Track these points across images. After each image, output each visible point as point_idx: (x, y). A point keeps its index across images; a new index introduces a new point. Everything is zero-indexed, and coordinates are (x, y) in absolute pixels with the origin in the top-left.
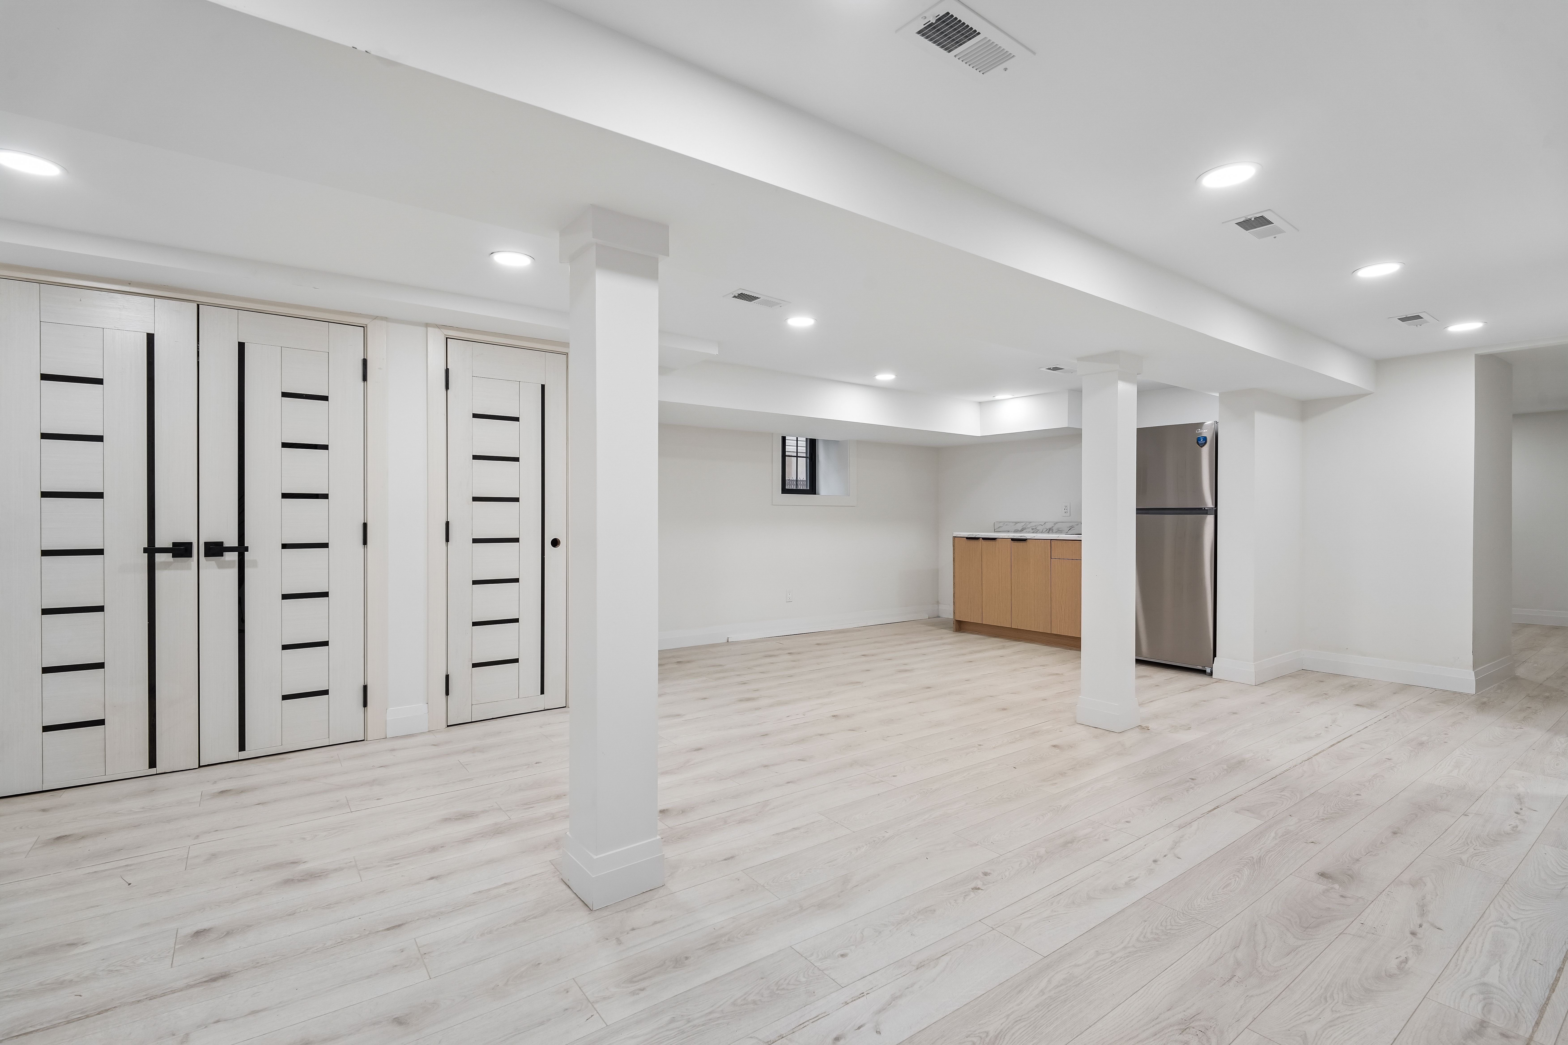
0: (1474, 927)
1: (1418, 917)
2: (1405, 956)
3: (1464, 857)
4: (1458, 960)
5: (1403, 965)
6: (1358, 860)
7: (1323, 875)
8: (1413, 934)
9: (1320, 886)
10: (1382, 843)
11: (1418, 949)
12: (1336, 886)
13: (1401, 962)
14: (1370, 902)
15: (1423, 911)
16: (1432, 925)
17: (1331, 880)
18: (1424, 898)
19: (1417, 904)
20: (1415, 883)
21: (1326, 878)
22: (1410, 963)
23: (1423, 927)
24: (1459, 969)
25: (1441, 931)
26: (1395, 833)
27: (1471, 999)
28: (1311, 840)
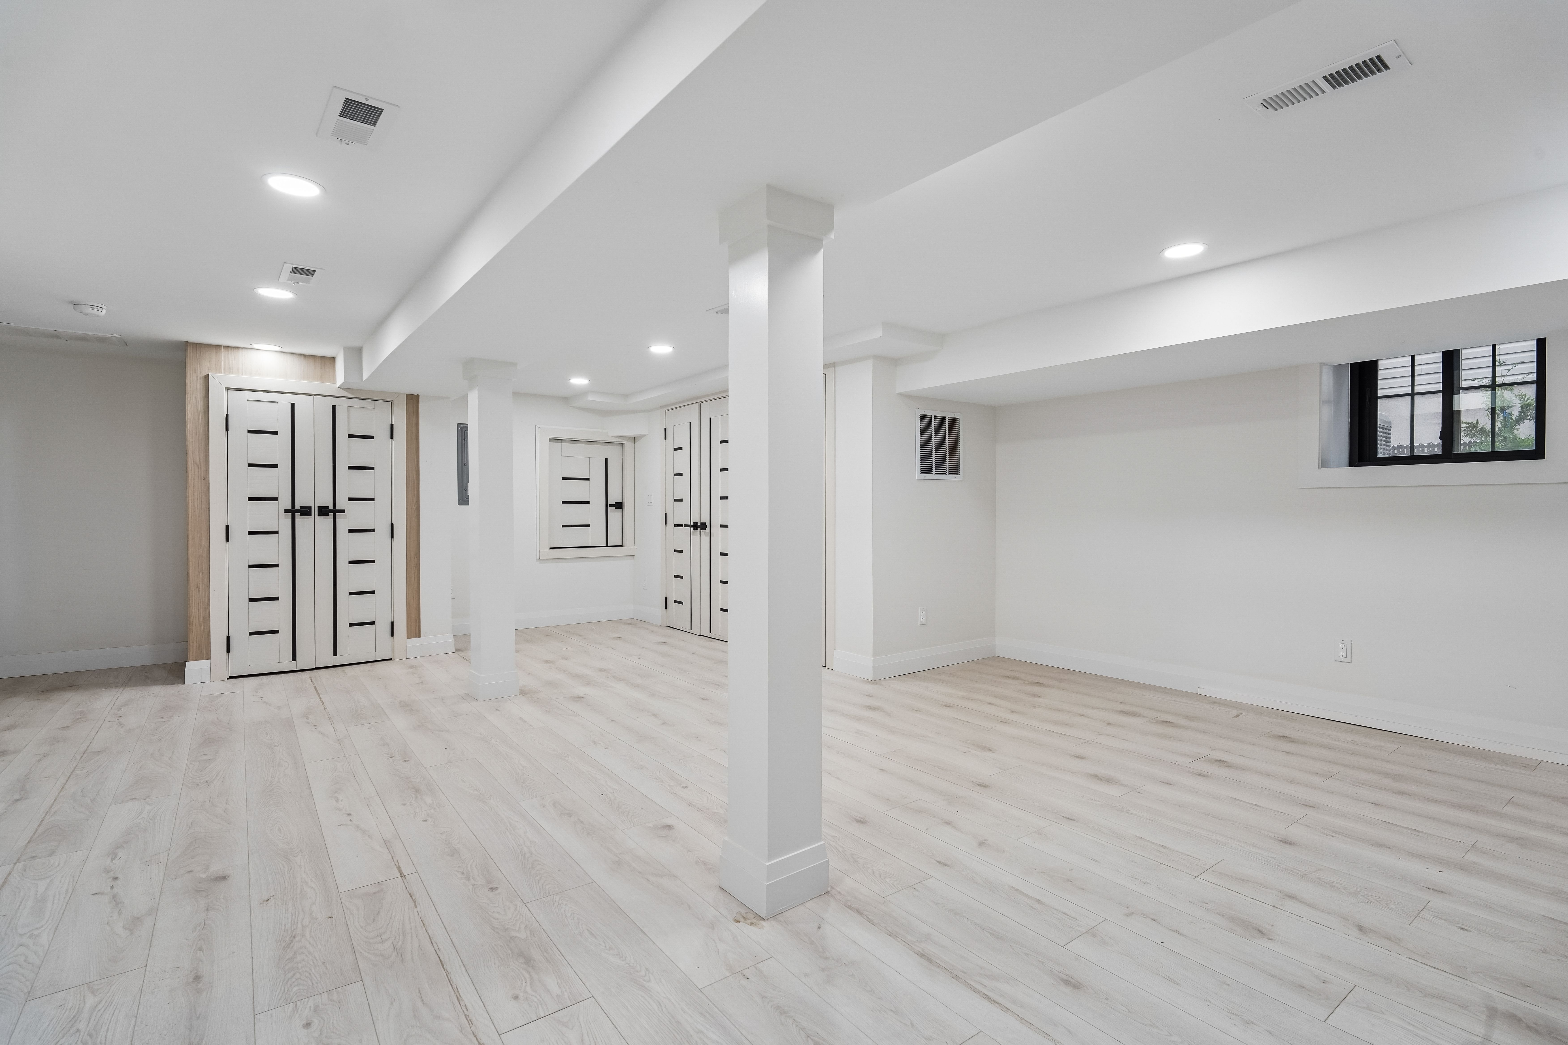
0: (63, 913)
1: (118, 893)
2: (114, 862)
3: (91, 1001)
4: (73, 881)
5: (114, 857)
6: (207, 910)
7: (224, 878)
8: (116, 879)
9: (216, 868)
10: (200, 949)
11: (107, 871)
12: (203, 876)
13: (116, 857)
14: (165, 880)
15: (116, 901)
16: (102, 894)
17: (212, 877)
18: (120, 913)
19: (124, 903)
20: (136, 921)
21: (218, 877)
22: (109, 860)
23: (110, 888)
24: (71, 875)
25: (93, 893)
26: (197, 978)
27: (59, 864)
28: (272, 902)
